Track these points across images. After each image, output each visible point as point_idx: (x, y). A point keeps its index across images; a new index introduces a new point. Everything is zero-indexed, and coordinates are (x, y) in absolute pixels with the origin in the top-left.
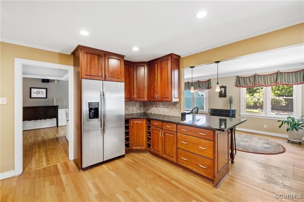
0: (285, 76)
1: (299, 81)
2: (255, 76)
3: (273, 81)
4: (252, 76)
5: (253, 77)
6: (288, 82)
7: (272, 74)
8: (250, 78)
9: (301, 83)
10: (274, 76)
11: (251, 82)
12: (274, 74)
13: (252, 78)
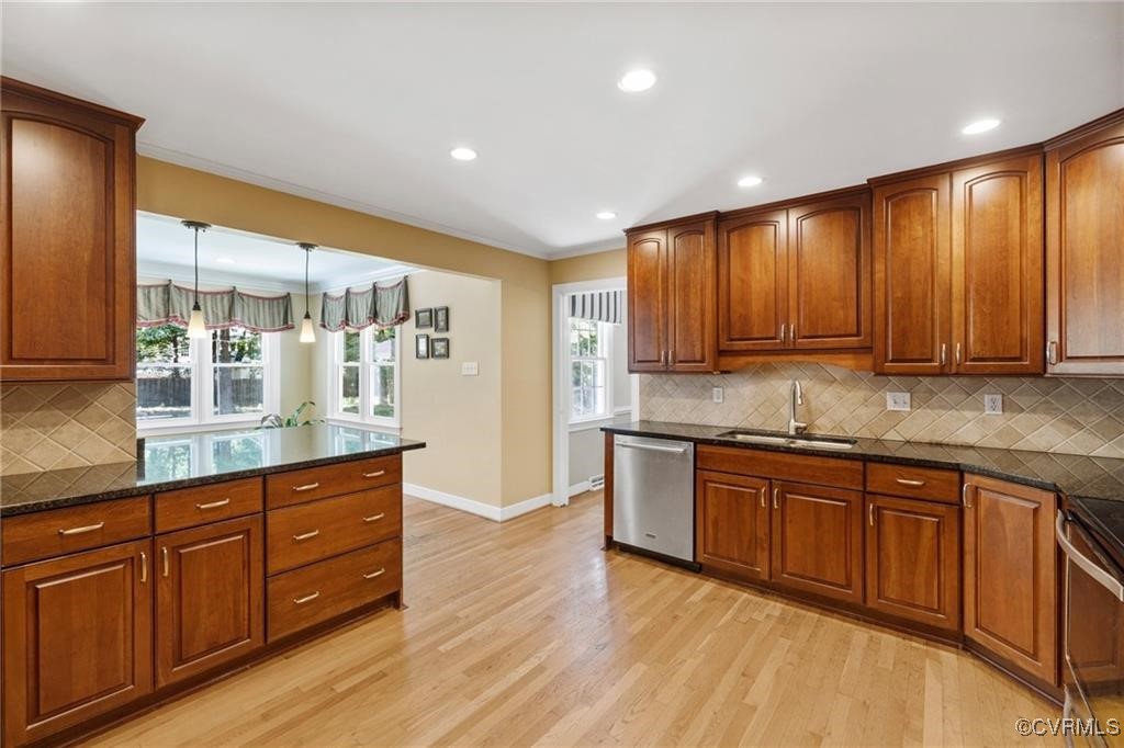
0: (248, 306)
1: (277, 324)
2: (167, 288)
3: (220, 314)
4: (157, 286)
5: (160, 289)
6: (256, 324)
7: (218, 293)
8: (149, 292)
9: (280, 330)
10: (222, 299)
11: (154, 307)
12: (224, 293)
13: (157, 295)
